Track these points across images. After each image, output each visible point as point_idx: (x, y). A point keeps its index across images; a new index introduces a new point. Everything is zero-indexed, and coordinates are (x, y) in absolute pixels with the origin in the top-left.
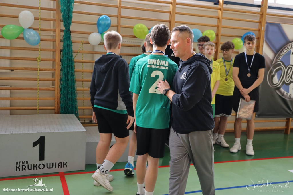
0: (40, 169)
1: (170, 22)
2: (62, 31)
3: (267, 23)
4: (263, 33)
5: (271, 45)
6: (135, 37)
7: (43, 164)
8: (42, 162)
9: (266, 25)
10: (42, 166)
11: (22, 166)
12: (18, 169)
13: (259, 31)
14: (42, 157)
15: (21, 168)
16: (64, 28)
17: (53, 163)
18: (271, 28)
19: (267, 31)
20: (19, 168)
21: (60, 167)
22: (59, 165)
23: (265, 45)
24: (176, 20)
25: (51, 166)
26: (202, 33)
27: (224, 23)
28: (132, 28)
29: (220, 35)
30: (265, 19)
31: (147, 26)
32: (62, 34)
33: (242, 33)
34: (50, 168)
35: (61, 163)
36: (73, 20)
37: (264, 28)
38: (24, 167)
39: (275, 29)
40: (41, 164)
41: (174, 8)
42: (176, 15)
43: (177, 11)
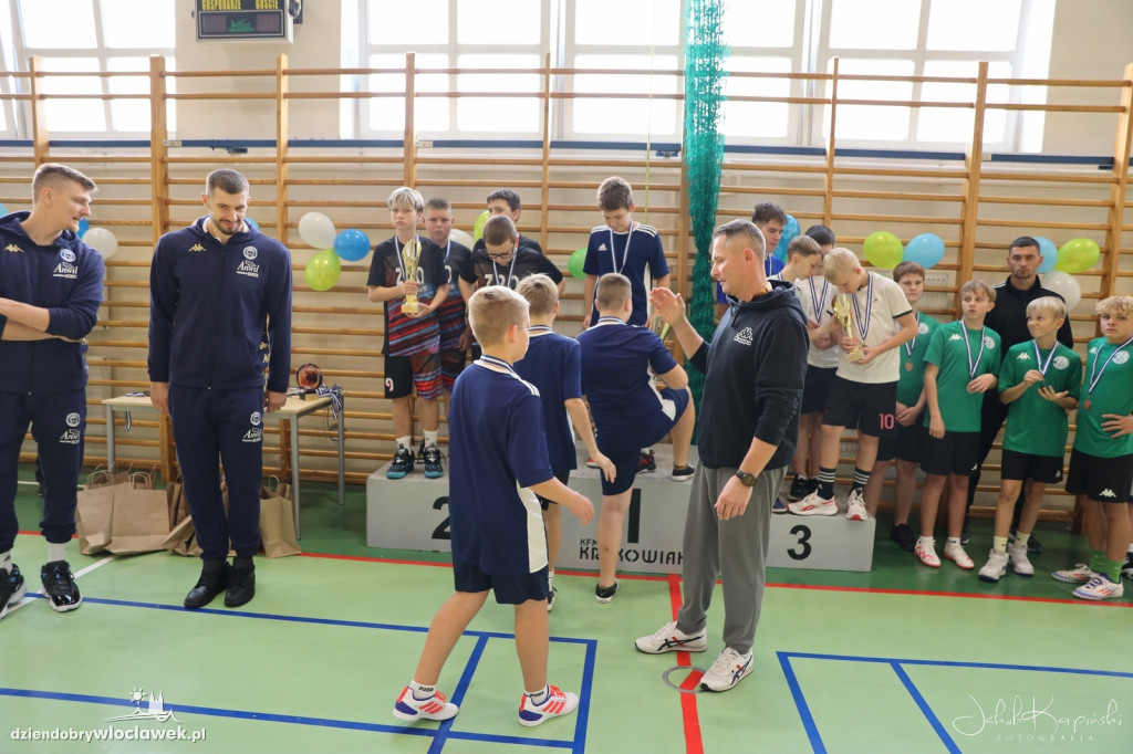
0: (629, 560)
1: (962, 223)
2: (691, 256)
7: (635, 551)
8: (633, 546)
10: (632, 556)
11: (593, 549)
12: (584, 555)
14: (633, 535)
15: (590, 552)
16: (695, 250)
17: (656, 552)
20: (585, 552)
21: (670, 561)
22: (668, 559)
24: (979, 218)
25: (652, 559)
26: (1059, 249)
28: (862, 242)
29: (1114, 251)
31: (899, 237)
32: (692, 263)
34: (649, 561)
35: (673, 553)
38: (596, 552)
40: (629, 551)
41: (973, 188)
42: (980, 204)
43: (981, 195)
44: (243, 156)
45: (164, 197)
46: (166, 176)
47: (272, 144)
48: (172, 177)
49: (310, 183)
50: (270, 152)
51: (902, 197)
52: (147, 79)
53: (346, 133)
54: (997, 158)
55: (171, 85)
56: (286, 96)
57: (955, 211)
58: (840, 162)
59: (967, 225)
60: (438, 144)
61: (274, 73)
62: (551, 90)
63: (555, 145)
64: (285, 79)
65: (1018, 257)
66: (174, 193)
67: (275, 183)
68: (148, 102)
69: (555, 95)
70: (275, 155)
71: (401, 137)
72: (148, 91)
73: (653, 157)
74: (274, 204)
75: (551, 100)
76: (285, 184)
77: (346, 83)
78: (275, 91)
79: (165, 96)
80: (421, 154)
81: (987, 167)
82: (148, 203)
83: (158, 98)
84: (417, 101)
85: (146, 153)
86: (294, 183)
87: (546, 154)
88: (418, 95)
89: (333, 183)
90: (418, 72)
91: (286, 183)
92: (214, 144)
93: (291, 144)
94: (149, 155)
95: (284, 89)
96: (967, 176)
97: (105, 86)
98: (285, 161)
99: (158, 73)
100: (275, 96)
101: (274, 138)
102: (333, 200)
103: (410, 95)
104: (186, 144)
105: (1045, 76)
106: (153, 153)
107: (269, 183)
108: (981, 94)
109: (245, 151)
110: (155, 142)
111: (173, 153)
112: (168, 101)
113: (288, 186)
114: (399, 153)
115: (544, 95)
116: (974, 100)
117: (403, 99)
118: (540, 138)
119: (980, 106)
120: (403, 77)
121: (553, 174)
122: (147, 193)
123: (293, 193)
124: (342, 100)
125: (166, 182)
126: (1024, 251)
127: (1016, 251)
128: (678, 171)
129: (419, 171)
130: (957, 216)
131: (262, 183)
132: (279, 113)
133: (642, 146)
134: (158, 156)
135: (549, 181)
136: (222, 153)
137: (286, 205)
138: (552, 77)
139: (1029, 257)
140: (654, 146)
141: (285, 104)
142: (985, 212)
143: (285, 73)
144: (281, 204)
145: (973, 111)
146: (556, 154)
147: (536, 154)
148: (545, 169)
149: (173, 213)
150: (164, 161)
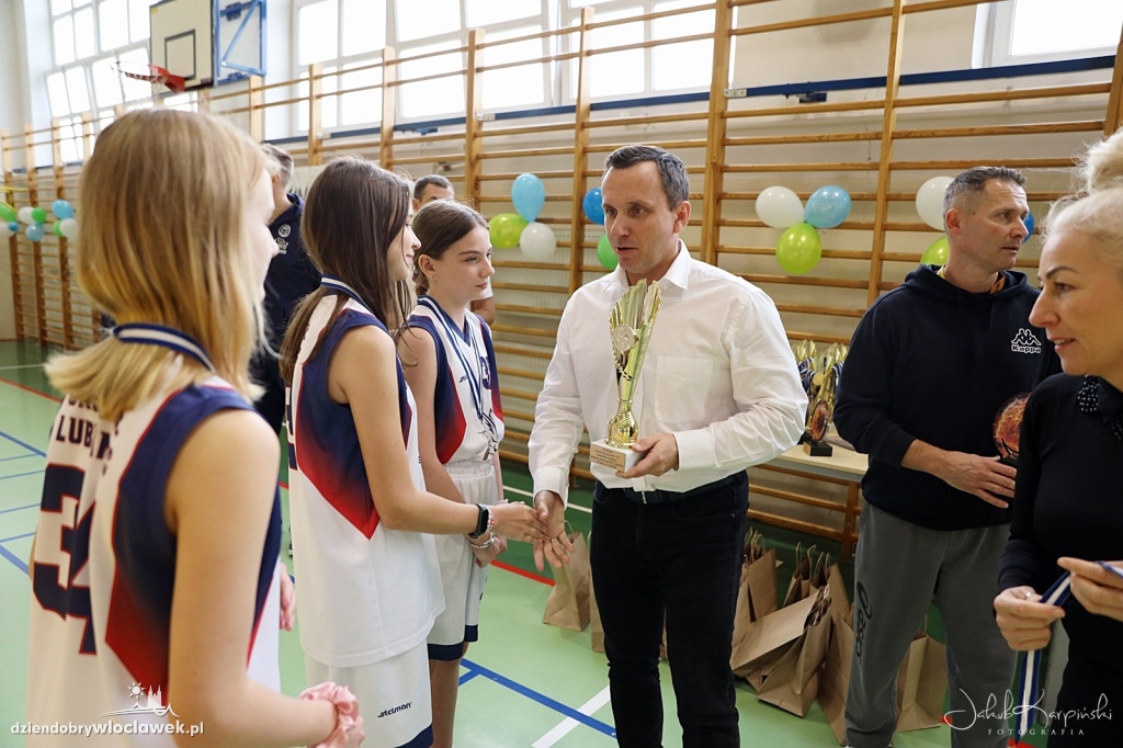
44: (822, 104)
45: (720, 163)
46: (724, 135)
47: (879, 82)
48: (731, 137)
49: (933, 135)
50: (877, 94)
52: (712, 14)
53: (978, 59)
55: (737, 18)
56: (906, 10)
66: (732, 157)
67: (877, 137)
68: (710, 43)
70: (883, 98)
72: (711, 29)
74: (875, 167)
76: (893, 138)
79: (731, 33)
82: (701, 171)
83: (723, 36)
85: (702, 107)
86: (908, 135)
91: (895, 136)
92: (786, 90)
93: (907, 80)
94: (707, 111)
98: (895, 106)
99: (726, 3)
100: (892, 12)
101: (883, 73)
104: (752, 92)
106: (712, 107)
110: (714, 93)
111: (733, 106)
112: (735, 39)
113: (898, 142)
122: (701, 159)
123: (903, 151)
125: (724, 143)
132: (894, 37)
134: (717, 110)
136: (794, 101)
137: (892, 168)
141: (902, 21)
144: (884, 167)
149: (731, 183)
150: (723, 116)
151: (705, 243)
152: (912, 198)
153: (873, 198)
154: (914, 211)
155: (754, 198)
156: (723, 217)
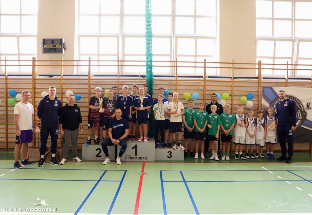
3: (263, 87)
4: (261, 93)
5: (267, 99)
6: (184, 99)
8: (136, 156)
9: (262, 88)
11: (128, 157)
13: (258, 91)
14: (136, 154)
17: (141, 157)
18: (265, 89)
19: (263, 91)
23: (263, 99)
24: (206, 89)
26: (222, 95)
27: (235, 89)
28: (183, 95)
29: (233, 95)
30: (261, 85)
31: (190, 93)
33: (247, 93)
36: (153, 93)
37: (261, 90)
39: (269, 90)
41: (205, 83)
42: (206, 86)
43: (206, 85)
44: (52, 78)
45: (35, 87)
47: (60, 76)
48: (36, 82)
49: (68, 84)
50: (59, 77)
51: (191, 85)
52: (32, 62)
53: (75, 73)
54: (209, 77)
55: (36, 63)
56: (63, 66)
57: (202, 88)
58: (178, 78)
59: (204, 90)
60: (95, 76)
61: (60, 61)
62: (119, 65)
63: (120, 76)
64: (62, 62)
65: (213, 97)
66: (37, 86)
67: (60, 84)
68: (32, 67)
69: (120, 66)
71: (87, 74)
72: (32, 64)
73: (141, 78)
74: (60, 88)
75: (119, 67)
77: (75, 63)
78: (60, 64)
79: (35, 65)
80: (92, 78)
81: (207, 79)
82: (31, 88)
83: (34, 66)
84: (91, 67)
85: (31, 77)
86: (64, 84)
87: (118, 78)
88: (91, 66)
89: (73, 84)
90: (92, 61)
91: (63, 84)
92: (46, 76)
93: (64, 76)
95: (62, 64)
96: (203, 81)
97: (19, 63)
98: (62, 79)
99: (34, 60)
100: (60, 66)
101: (60, 74)
102: (73, 87)
103: (89, 66)
104: (40, 75)
105: (219, 62)
106: (33, 77)
107: (58, 84)
108: (205, 65)
109: (53, 77)
110: (33, 75)
111: (37, 77)
112: (36, 66)
113: (63, 85)
114: (87, 77)
115: (118, 66)
116: (203, 66)
117: (88, 67)
118: (117, 74)
119: (205, 67)
120: (88, 62)
121: (120, 81)
122: (31, 86)
123: (64, 86)
124: (75, 67)
125: (35, 84)
126: (214, 96)
127: (213, 96)
128: (146, 81)
129: (92, 81)
130: (202, 89)
131: (57, 84)
132: (61, 69)
133: (138, 76)
134: (34, 78)
135: (119, 83)
136: (48, 77)
137: (62, 89)
138: (119, 62)
139: (215, 97)
140: (141, 76)
141: (62, 67)
142: (207, 88)
143: (63, 61)
144: (61, 88)
145: (203, 68)
146: (120, 78)
147: (116, 78)
148: (118, 81)
149: (37, 90)
150: (35, 79)
151: (33, 101)
152: (65, 93)
153: (60, 93)
154: (65, 95)
155: (41, 93)
156: (36, 96)
